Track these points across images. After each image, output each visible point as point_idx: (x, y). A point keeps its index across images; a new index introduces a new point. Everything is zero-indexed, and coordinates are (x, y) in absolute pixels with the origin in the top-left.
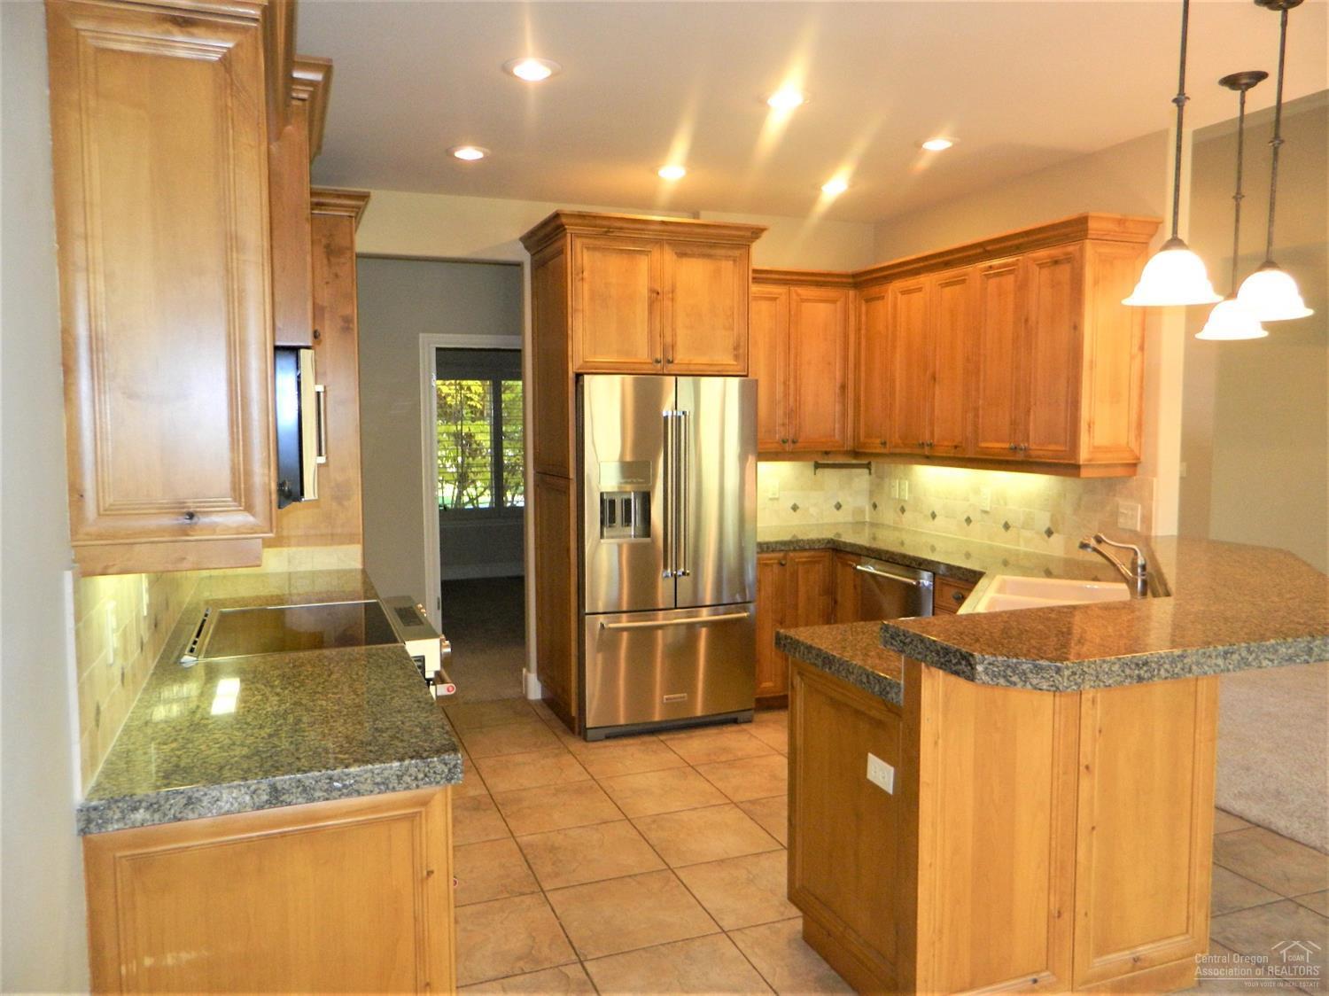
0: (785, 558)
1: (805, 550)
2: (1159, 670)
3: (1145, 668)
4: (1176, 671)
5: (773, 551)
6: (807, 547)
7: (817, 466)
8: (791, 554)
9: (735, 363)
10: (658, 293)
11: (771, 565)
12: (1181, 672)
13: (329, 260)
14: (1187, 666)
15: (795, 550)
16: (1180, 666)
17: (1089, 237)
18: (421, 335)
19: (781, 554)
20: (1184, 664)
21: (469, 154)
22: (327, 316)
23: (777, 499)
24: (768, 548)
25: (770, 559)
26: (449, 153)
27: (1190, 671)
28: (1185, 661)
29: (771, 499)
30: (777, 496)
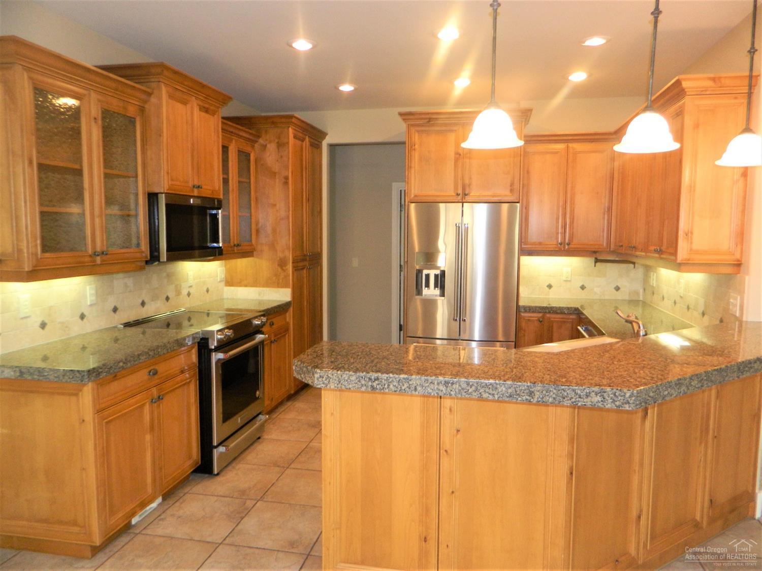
0: (543, 317)
1: (557, 313)
2: (389, 385)
3: (377, 382)
4: (403, 388)
5: (533, 312)
6: (559, 311)
7: (597, 261)
8: (548, 315)
9: (510, 194)
10: (460, 155)
11: (533, 321)
12: (408, 389)
13: (278, 150)
14: (413, 386)
15: (549, 313)
16: (406, 385)
17: (687, 94)
18: (394, 184)
19: (540, 315)
20: (410, 385)
21: (346, 88)
22: (277, 177)
23: (570, 281)
24: (530, 310)
25: (533, 317)
26: (337, 88)
27: (416, 389)
28: (411, 383)
29: (565, 281)
30: (569, 279)
